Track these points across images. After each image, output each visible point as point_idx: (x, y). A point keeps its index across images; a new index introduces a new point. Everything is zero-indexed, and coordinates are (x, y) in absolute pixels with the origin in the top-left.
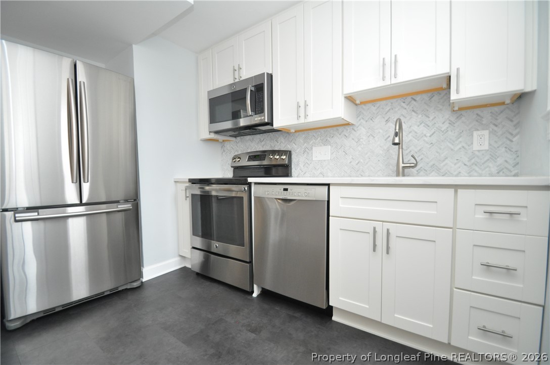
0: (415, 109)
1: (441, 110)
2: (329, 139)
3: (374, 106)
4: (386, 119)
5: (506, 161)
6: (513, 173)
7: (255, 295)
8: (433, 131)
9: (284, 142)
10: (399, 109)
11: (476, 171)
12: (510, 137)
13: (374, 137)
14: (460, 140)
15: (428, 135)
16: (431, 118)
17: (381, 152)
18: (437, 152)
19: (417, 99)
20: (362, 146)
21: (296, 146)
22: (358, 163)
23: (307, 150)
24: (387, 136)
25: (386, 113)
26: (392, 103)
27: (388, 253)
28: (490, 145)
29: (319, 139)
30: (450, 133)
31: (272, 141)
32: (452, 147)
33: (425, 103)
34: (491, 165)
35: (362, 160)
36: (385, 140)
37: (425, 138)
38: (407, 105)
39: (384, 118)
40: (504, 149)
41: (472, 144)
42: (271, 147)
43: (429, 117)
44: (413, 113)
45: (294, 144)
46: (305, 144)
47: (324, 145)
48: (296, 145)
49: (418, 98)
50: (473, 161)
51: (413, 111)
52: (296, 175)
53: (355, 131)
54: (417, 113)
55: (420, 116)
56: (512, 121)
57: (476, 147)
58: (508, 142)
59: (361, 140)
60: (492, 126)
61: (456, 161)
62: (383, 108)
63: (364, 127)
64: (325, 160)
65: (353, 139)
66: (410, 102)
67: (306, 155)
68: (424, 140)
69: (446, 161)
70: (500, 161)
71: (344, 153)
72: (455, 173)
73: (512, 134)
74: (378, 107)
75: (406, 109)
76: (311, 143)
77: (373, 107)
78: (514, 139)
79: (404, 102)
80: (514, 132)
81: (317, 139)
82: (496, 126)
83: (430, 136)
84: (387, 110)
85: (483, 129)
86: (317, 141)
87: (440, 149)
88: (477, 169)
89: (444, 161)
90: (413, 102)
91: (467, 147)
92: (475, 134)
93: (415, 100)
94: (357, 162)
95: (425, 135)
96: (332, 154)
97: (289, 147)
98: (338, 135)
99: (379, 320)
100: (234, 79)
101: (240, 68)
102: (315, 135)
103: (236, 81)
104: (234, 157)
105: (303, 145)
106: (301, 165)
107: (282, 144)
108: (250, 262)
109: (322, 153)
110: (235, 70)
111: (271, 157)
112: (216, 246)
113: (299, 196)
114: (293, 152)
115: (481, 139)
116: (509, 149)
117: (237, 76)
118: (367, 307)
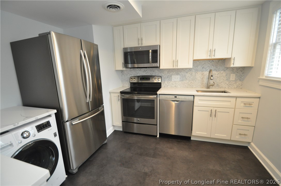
1: (222, 66)
2: (179, 73)
4: (203, 67)
5: (239, 84)
6: (241, 88)
7: (158, 136)
8: (218, 73)
10: (207, 64)
11: (231, 87)
12: (241, 77)
13: (198, 73)
14: (226, 76)
15: (217, 74)
16: (218, 68)
17: (200, 79)
18: (219, 80)
20: (193, 76)
23: (169, 76)
24: (202, 73)
26: (205, 61)
27: (215, 117)
28: (235, 79)
29: (175, 72)
30: (224, 74)
31: (151, 71)
32: (224, 79)
33: (217, 63)
34: (235, 85)
35: (192, 82)
36: (202, 75)
37: (216, 75)
38: (210, 63)
39: (202, 66)
40: (239, 80)
41: (230, 78)
42: (151, 74)
43: (217, 68)
44: (212, 66)
46: (168, 74)
47: (177, 75)
49: (214, 61)
50: (230, 83)
51: (212, 65)
52: (163, 87)
54: (213, 66)
55: (215, 67)
56: (242, 72)
57: (231, 79)
58: (240, 78)
59: (193, 74)
61: (225, 83)
62: (201, 63)
63: (194, 69)
64: (177, 81)
65: (189, 74)
67: (168, 79)
68: (215, 76)
69: (222, 83)
70: (237, 84)
71: (185, 79)
72: (224, 87)
73: (241, 76)
74: (200, 62)
76: (171, 74)
77: (198, 62)
78: (242, 77)
80: (242, 75)
82: (237, 73)
83: (217, 75)
84: (203, 64)
85: (234, 74)
86: (174, 73)
87: (220, 79)
88: (231, 86)
89: (221, 83)
90: (213, 62)
91: (228, 79)
92: (231, 75)
93: (213, 61)
94: (191, 82)
95: (216, 74)
96: (180, 79)
97: (160, 75)
98: (183, 71)
99: (210, 137)
100: (139, 44)
101: (142, 40)
102: (173, 70)
103: (140, 45)
104: (131, 78)
105: (167, 74)
106: (166, 82)
107: (156, 73)
108: (157, 125)
109: (176, 78)
110: (139, 40)
111: (153, 79)
112: (138, 120)
113: (182, 99)
114: (162, 77)
115: (233, 77)
116: (240, 80)
117: (140, 43)
118: (206, 133)
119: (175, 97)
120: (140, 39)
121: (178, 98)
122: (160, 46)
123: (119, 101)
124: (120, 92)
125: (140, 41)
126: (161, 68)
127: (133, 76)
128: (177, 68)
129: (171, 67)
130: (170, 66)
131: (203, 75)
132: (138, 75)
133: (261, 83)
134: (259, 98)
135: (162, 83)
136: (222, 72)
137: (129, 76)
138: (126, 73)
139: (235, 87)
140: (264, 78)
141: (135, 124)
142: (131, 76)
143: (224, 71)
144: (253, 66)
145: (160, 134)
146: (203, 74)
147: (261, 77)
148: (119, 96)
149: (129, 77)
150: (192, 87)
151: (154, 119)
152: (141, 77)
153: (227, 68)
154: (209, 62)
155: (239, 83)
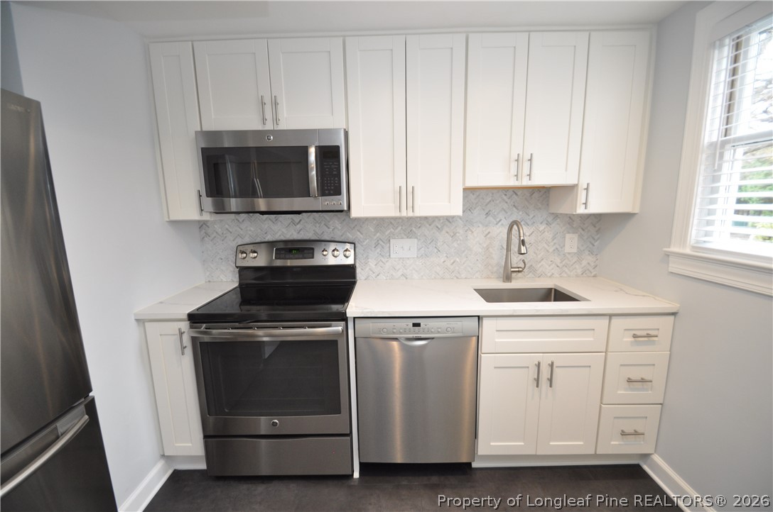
0: (516, 205)
1: (540, 208)
3: (473, 194)
4: (487, 211)
5: (589, 263)
6: (593, 274)
7: (356, 476)
8: (532, 230)
9: (340, 228)
10: (500, 202)
11: (566, 273)
12: (593, 242)
13: (472, 232)
14: (555, 241)
16: (531, 216)
17: (480, 250)
18: (536, 253)
19: (519, 194)
20: (459, 242)
21: (361, 236)
22: (453, 263)
23: (380, 242)
24: (487, 232)
25: (487, 205)
26: (493, 194)
27: (551, 385)
28: (578, 248)
29: (400, 228)
30: (546, 233)
31: (318, 225)
32: (548, 248)
33: (526, 199)
34: (577, 267)
35: (457, 259)
36: (485, 236)
38: (509, 198)
39: (484, 210)
40: (587, 253)
41: (564, 246)
42: (316, 233)
43: (529, 215)
44: (514, 209)
45: (358, 233)
46: (378, 234)
47: (408, 237)
48: (362, 234)
50: (564, 262)
52: (363, 278)
53: (450, 222)
54: (518, 209)
55: (521, 213)
56: (595, 227)
57: (567, 249)
58: (591, 246)
59: (458, 234)
60: (580, 230)
61: (550, 263)
62: (483, 199)
64: (408, 258)
65: (447, 232)
66: (512, 195)
67: (378, 250)
69: (542, 262)
70: (584, 263)
71: (436, 250)
72: (549, 275)
73: (594, 239)
74: (478, 196)
75: (507, 203)
76: (387, 233)
77: (471, 195)
78: (596, 244)
79: (506, 195)
80: (596, 238)
81: (397, 228)
82: (583, 230)
84: (488, 201)
85: (573, 233)
86: (397, 231)
88: (567, 270)
90: (514, 195)
91: (560, 249)
92: (568, 236)
93: (516, 194)
94: (452, 261)
96: (419, 249)
97: (350, 237)
98: (428, 226)
99: (534, 453)
100: (264, 120)
101: (276, 104)
102: (393, 222)
103: (269, 126)
104: (241, 249)
105: (375, 235)
106: (372, 263)
107: (336, 230)
108: (350, 434)
109: (403, 248)
110: (263, 104)
111: (325, 253)
112: (274, 424)
113: (439, 332)
115: (572, 243)
116: (591, 252)
117: (269, 115)
118: (522, 444)
119: (416, 325)
120: (267, 100)
121: (424, 329)
122: (346, 133)
123: (183, 354)
124: (185, 317)
125: (268, 109)
126: (355, 213)
127: (247, 240)
128: (410, 214)
129: (390, 211)
130: (387, 209)
131: (488, 236)
132: (269, 238)
133: (675, 266)
134: (674, 314)
135: (357, 265)
136: (542, 227)
137: (232, 243)
138: (220, 231)
139: (579, 271)
140: (688, 251)
141: (263, 441)
142: (239, 241)
143: (548, 224)
144: (636, 211)
146: (489, 233)
147: (674, 249)
148: (181, 334)
149: (234, 244)
150: (457, 278)
151: (339, 412)
152: (282, 246)
153: (556, 216)
154: (505, 198)
155: (588, 259)
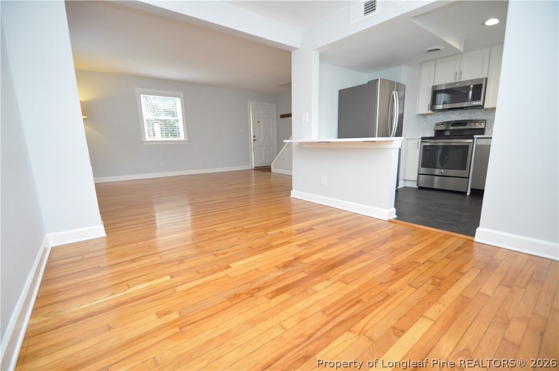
7: (468, 194)
97: (485, 118)
100: (456, 79)
101: (461, 73)
103: (457, 81)
104: (437, 125)
107: (478, 115)
108: (468, 178)
110: (456, 74)
111: (472, 124)
112: (441, 172)
114: (487, 121)
117: (458, 77)
120: (458, 73)
122: (487, 79)
123: (417, 149)
124: (420, 138)
125: (458, 75)
126: (485, 107)
127: (440, 121)
132: (449, 120)
135: (486, 129)
137: (434, 123)
138: (430, 119)
141: (436, 177)
142: (437, 122)
145: (472, 189)
148: (418, 143)
151: (465, 169)
152: (453, 123)
